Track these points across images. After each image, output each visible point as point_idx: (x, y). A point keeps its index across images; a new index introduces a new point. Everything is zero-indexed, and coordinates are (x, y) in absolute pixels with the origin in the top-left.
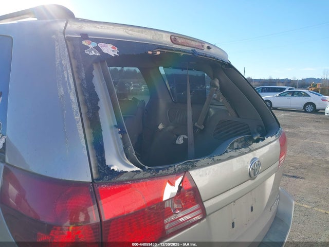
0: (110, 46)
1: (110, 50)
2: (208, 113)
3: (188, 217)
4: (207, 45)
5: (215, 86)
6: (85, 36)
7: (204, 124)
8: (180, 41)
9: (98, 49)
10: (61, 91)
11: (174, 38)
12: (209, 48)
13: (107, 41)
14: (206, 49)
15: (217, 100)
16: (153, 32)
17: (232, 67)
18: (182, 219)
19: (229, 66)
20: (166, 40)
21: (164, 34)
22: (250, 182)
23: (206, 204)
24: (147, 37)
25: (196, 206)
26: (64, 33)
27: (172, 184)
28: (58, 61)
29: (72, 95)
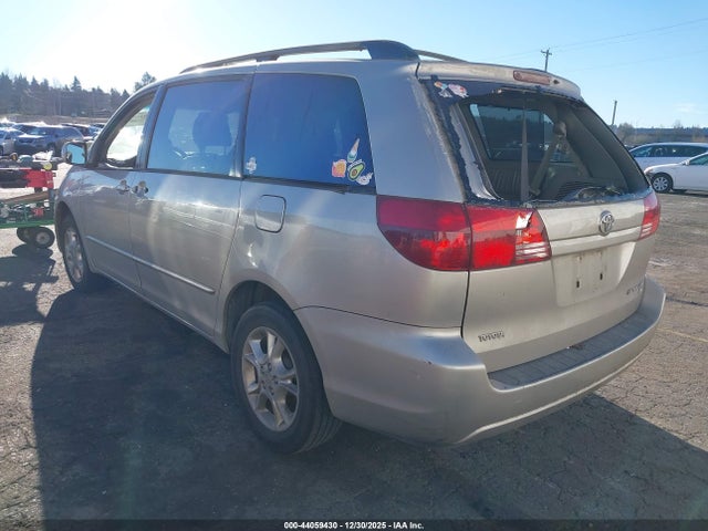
0: (459, 87)
1: (459, 91)
2: (546, 175)
3: (533, 251)
4: (554, 79)
5: (560, 132)
6: (435, 78)
7: (541, 188)
8: (523, 76)
9: (448, 90)
10: (428, 131)
11: (518, 73)
12: (556, 82)
13: (455, 82)
14: (552, 84)
15: (563, 152)
16: (496, 68)
17: (586, 106)
18: (527, 252)
19: (581, 105)
20: (508, 77)
21: (507, 70)
22: (600, 238)
23: (553, 245)
24: (490, 74)
25: (542, 244)
26: (416, 75)
27: (523, 217)
28: (419, 104)
29: (438, 133)
